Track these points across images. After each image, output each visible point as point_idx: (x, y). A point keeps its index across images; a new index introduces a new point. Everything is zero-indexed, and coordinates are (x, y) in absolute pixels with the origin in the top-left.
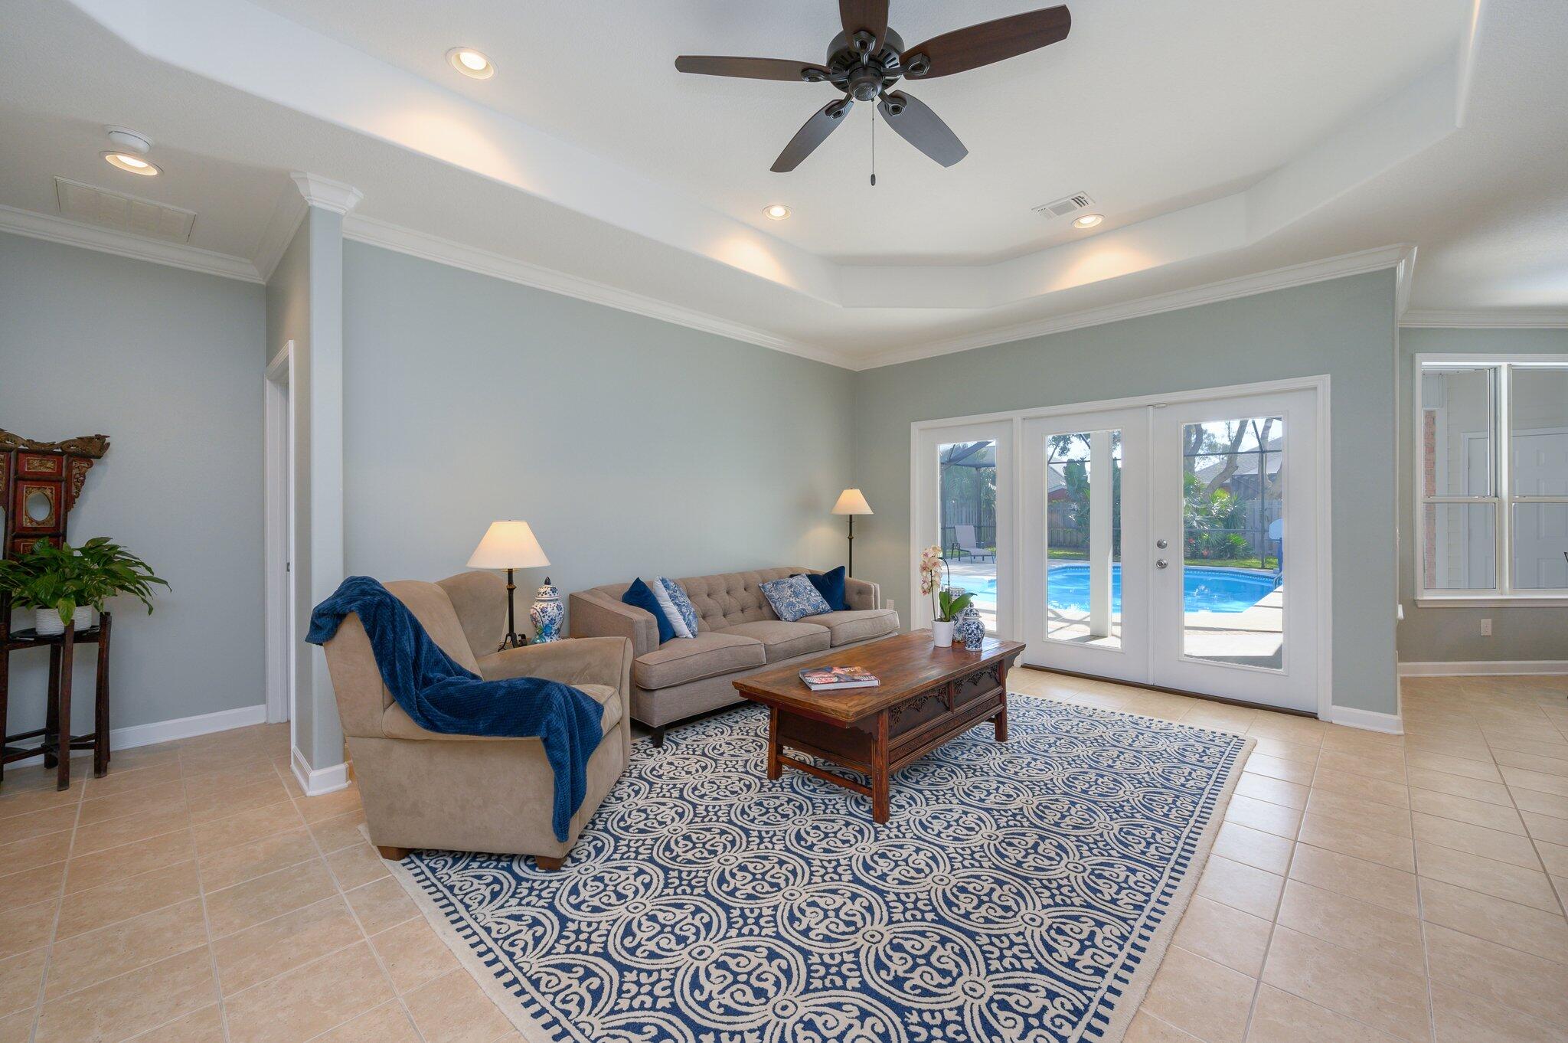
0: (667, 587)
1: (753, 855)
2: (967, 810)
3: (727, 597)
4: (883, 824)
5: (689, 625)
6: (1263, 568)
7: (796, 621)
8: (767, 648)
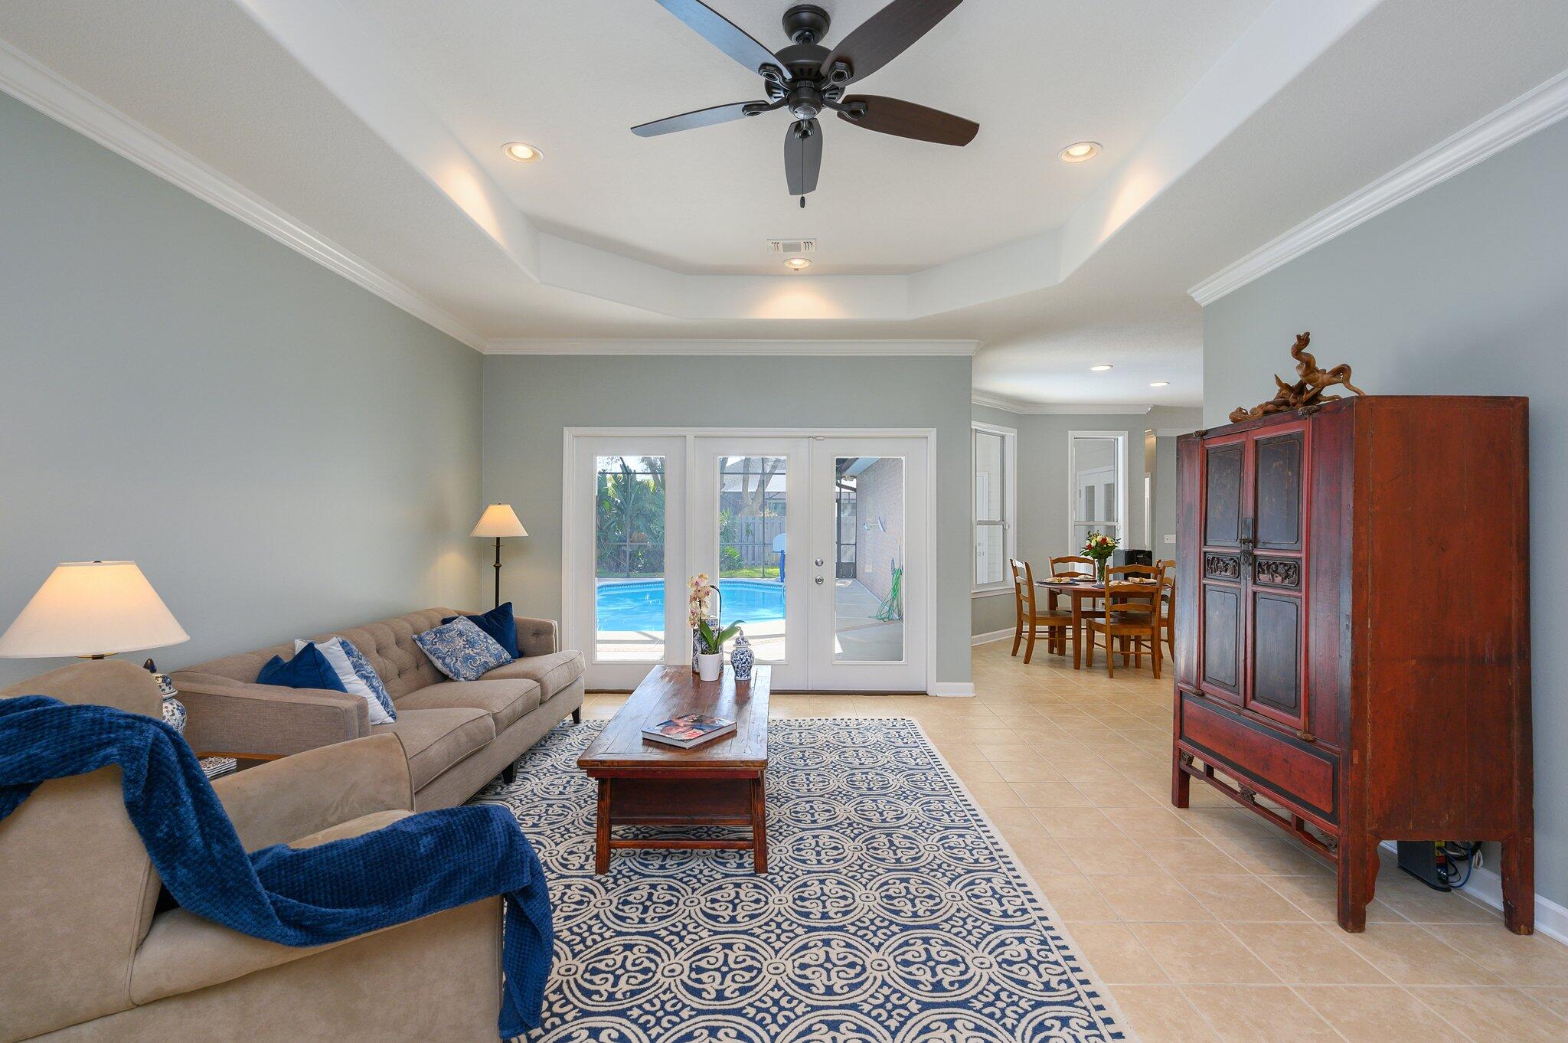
0: (349, 653)
1: (691, 953)
2: (816, 834)
3: (381, 659)
4: (767, 872)
5: (385, 705)
6: (764, 577)
7: (478, 679)
8: (495, 716)
